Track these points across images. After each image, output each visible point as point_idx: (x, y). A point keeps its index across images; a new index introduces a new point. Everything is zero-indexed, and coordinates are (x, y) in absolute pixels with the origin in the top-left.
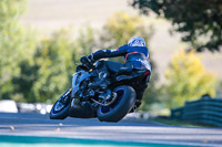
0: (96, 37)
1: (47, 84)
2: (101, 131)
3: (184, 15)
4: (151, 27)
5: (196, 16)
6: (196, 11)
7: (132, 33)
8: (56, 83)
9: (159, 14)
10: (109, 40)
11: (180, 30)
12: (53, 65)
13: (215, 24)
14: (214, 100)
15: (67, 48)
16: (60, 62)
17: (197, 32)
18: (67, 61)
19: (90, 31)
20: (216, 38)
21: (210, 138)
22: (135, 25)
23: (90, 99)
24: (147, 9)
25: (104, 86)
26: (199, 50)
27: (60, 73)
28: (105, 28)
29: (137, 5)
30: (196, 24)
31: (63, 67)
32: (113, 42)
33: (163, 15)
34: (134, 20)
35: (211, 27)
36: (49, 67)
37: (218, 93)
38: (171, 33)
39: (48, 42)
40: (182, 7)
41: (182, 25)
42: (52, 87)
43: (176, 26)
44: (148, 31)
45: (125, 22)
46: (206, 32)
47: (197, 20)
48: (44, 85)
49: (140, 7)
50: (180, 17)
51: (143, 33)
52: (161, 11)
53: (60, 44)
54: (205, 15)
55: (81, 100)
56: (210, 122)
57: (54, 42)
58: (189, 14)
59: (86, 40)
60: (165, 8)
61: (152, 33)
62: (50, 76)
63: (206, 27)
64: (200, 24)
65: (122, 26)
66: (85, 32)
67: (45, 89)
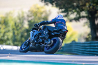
0: (25, 15)
1: (4, 36)
3: (64, 6)
4: (50, 11)
5: (69, 6)
6: (69, 4)
7: (42, 13)
8: (8, 36)
9: (53, 5)
10: (31, 17)
11: (62, 12)
12: (6, 27)
13: (78, 9)
14: (77, 43)
15: (12, 20)
16: (9, 26)
17: (70, 13)
18: (13, 26)
19: (23, 13)
20: (78, 16)
22: (42, 10)
23: (40, 43)
24: (48, 3)
25: (47, 37)
26: (71, 21)
27: (9, 31)
28: (29, 11)
29: (43, 1)
30: (69, 9)
31: (10, 28)
32: (33, 17)
33: (55, 5)
34: (42, 8)
35: (76, 11)
36: (4, 29)
37: (79, 40)
39: (4, 17)
40: (63, 2)
41: (63, 10)
42: (6, 37)
43: (61, 10)
44: (48, 13)
45: (38, 9)
46: (73, 13)
48: (2, 37)
49: (45, 2)
50: (62, 6)
51: (46, 13)
52: (54, 4)
53: (9, 18)
54: (73, 6)
55: (36, 43)
56: (76, 53)
57: (6, 18)
58: (66, 5)
59: (21, 16)
60: (56, 2)
61: (50, 14)
62: (5, 33)
63: (74, 11)
64: (71, 9)
66: (21, 13)
67: (3, 39)
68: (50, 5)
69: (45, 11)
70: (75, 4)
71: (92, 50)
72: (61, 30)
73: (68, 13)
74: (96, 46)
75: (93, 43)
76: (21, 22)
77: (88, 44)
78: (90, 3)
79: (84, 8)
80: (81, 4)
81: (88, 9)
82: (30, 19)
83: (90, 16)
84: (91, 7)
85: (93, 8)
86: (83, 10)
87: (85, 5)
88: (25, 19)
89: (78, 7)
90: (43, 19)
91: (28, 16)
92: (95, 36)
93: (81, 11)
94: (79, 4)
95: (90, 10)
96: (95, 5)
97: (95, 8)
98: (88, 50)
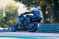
0: (4, 9)
2: (5, 34)
3: (27, 3)
4: (18, 6)
5: (30, 3)
6: (30, 2)
7: (13, 8)
10: (7, 9)
11: (26, 7)
13: (35, 5)
17: (31, 7)
19: (2, 7)
21: (34, 35)
22: (14, 5)
23: (25, 26)
24: (17, 1)
25: (29, 22)
28: (6, 6)
33: (21, 3)
34: (14, 4)
38: (24, 7)
41: (27, 5)
43: (25, 6)
45: (11, 4)
46: (33, 7)
47: (31, 4)
50: (26, 3)
51: (16, 8)
54: (33, 3)
55: (22, 26)
58: (28, 2)
60: (22, 1)
61: (19, 8)
63: (33, 6)
64: (31, 5)
65: (11, 6)
68: (19, 2)
69: (16, 6)
70: (34, 2)
71: (44, 29)
72: (38, 17)
73: (29, 7)
74: (46, 27)
75: (44, 25)
76: (1, 12)
77: (42, 26)
78: (43, 1)
79: (39, 4)
80: (37, 2)
81: (42, 5)
82: (6, 11)
83: (43, 9)
84: (43, 4)
85: (44, 4)
86: (38, 5)
87: (39, 3)
88: (3, 11)
89: (35, 3)
90: (15, 11)
91: (5, 9)
92: (45, 21)
93: (37, 6)
94: (36, 2)
95: (43, 6)
96: (45, 2)
97: (45, 4)
98: (42, 29)
